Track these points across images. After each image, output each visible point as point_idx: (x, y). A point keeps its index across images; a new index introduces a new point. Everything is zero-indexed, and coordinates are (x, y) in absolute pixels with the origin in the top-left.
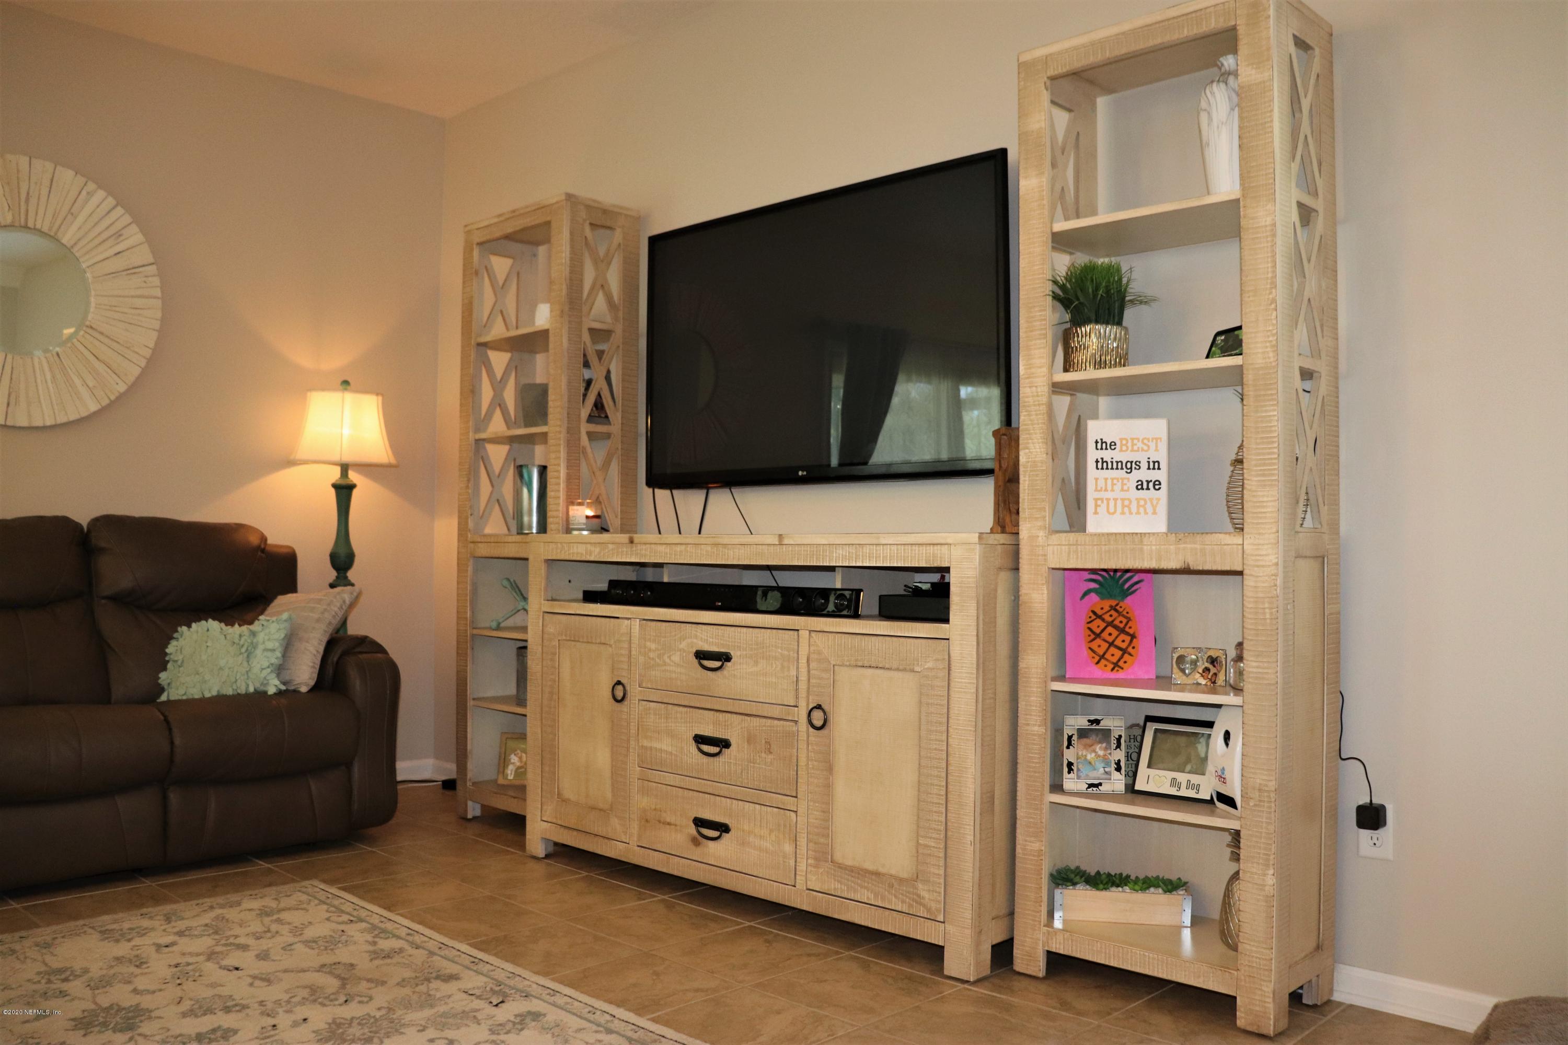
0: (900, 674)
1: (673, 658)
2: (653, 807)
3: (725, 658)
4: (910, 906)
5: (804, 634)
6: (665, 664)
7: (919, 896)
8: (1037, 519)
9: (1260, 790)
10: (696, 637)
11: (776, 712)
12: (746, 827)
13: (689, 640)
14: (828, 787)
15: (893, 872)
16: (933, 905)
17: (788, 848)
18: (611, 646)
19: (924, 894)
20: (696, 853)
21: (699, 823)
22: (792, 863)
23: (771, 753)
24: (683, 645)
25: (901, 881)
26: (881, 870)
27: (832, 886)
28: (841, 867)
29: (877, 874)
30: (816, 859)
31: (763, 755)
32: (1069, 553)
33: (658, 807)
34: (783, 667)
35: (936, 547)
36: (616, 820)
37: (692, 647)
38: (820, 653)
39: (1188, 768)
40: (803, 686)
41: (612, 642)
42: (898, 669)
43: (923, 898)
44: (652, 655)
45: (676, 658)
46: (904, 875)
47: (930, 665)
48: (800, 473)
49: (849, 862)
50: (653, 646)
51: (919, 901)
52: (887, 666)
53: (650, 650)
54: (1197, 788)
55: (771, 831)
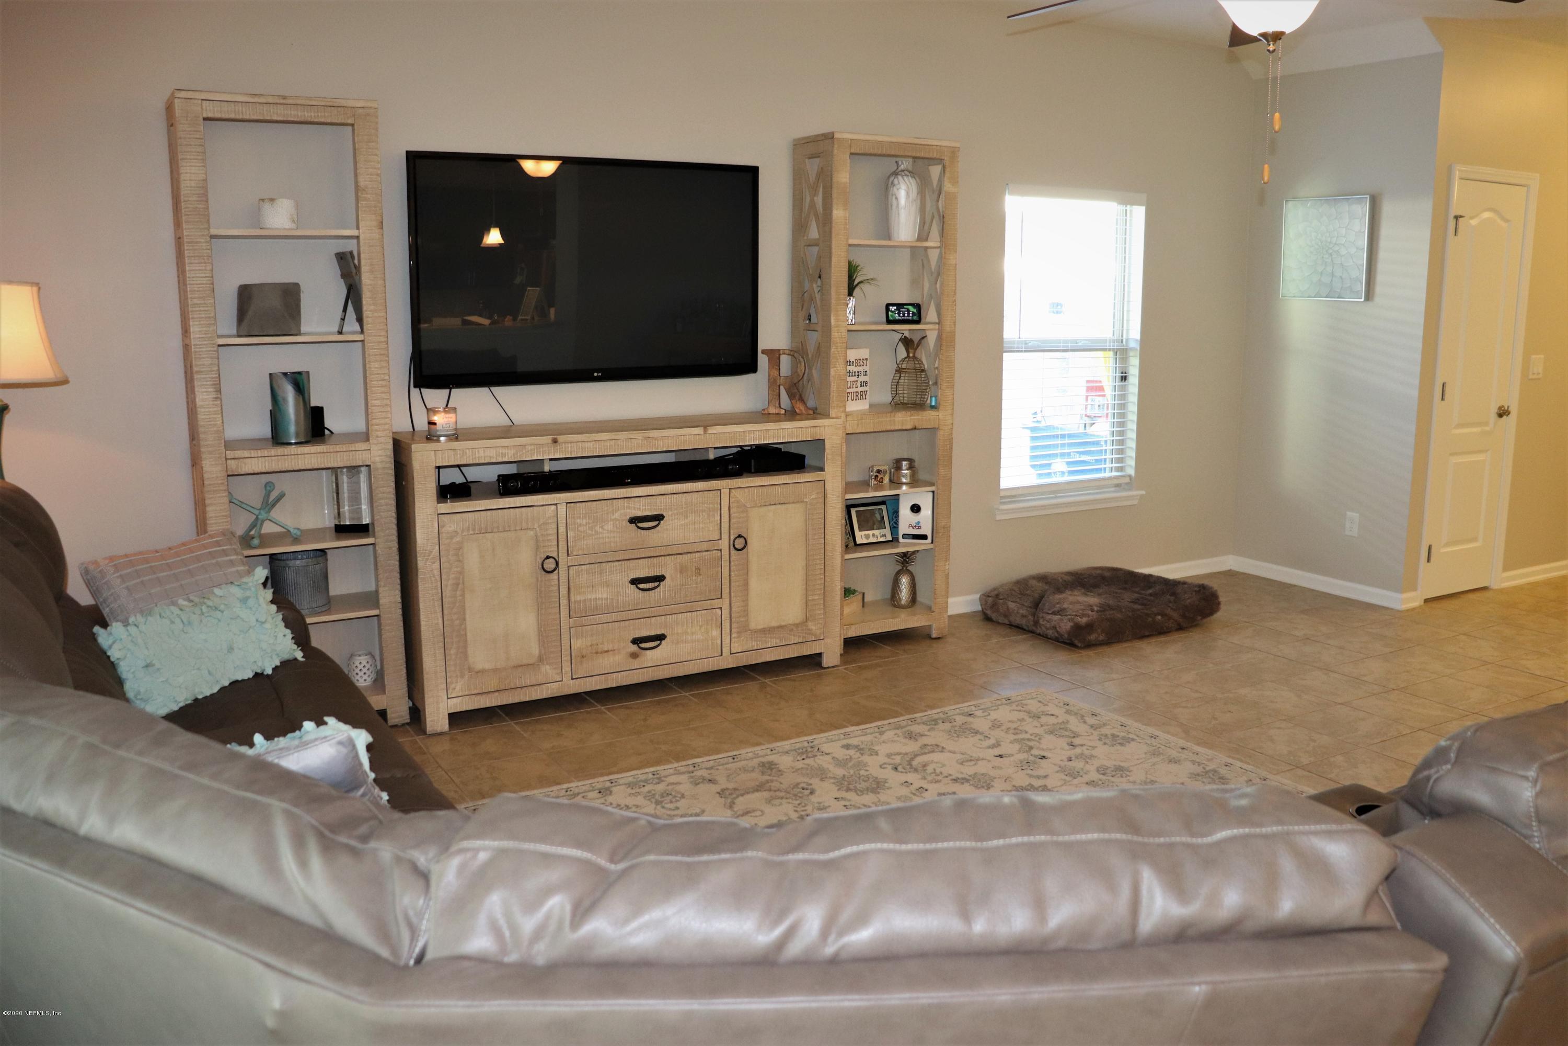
0: (793, 505)
1: (606, 527)
2: (590, 644)
3: (659, 518)
4: (803, 637)
5: (725, 492)
6: (597, 533)
7: (809, 630)
8: (840, 407)
9: (944, 528)
10: (629, 508)
11: (704, 546)
12: (680, 631)
13: (622, 511)
14: (746, 584)
15: (791, 622)
16: (818, 632)
17: (716, 633)
18: (532, 530)
19: (813, 628)
20: (636, 663)
21: (636, 641)
22: (719, 642)
23: (700, 575)
24: (617, 515)
25: (797, 625)
26: (783, 624)
27: (751, 645)
28: (756, 631)
29: (781, 627)
30: (738, 633)
31: (694, 578)
32: (858, 425)
33: (594, 643)
34: (709, 515)
35: (817, 428)
36: (548, 667)
37: (626, 515)
38: (738, 502)
39: (875, 527)
40: (725, 526)
41: (536, 526)
42: (793, 503)
43: (812, 629)
44: (581, 529)
45: (609, 526)
46: (797, 622)
47: (813, 497)
48: (596, 374)
49: (760, 627)
50: (584, 522)
51: (810, 632)
52: (786, 502)
53: (580, 525)
54: (885, 536)
55: (701, 626)
